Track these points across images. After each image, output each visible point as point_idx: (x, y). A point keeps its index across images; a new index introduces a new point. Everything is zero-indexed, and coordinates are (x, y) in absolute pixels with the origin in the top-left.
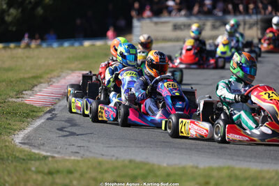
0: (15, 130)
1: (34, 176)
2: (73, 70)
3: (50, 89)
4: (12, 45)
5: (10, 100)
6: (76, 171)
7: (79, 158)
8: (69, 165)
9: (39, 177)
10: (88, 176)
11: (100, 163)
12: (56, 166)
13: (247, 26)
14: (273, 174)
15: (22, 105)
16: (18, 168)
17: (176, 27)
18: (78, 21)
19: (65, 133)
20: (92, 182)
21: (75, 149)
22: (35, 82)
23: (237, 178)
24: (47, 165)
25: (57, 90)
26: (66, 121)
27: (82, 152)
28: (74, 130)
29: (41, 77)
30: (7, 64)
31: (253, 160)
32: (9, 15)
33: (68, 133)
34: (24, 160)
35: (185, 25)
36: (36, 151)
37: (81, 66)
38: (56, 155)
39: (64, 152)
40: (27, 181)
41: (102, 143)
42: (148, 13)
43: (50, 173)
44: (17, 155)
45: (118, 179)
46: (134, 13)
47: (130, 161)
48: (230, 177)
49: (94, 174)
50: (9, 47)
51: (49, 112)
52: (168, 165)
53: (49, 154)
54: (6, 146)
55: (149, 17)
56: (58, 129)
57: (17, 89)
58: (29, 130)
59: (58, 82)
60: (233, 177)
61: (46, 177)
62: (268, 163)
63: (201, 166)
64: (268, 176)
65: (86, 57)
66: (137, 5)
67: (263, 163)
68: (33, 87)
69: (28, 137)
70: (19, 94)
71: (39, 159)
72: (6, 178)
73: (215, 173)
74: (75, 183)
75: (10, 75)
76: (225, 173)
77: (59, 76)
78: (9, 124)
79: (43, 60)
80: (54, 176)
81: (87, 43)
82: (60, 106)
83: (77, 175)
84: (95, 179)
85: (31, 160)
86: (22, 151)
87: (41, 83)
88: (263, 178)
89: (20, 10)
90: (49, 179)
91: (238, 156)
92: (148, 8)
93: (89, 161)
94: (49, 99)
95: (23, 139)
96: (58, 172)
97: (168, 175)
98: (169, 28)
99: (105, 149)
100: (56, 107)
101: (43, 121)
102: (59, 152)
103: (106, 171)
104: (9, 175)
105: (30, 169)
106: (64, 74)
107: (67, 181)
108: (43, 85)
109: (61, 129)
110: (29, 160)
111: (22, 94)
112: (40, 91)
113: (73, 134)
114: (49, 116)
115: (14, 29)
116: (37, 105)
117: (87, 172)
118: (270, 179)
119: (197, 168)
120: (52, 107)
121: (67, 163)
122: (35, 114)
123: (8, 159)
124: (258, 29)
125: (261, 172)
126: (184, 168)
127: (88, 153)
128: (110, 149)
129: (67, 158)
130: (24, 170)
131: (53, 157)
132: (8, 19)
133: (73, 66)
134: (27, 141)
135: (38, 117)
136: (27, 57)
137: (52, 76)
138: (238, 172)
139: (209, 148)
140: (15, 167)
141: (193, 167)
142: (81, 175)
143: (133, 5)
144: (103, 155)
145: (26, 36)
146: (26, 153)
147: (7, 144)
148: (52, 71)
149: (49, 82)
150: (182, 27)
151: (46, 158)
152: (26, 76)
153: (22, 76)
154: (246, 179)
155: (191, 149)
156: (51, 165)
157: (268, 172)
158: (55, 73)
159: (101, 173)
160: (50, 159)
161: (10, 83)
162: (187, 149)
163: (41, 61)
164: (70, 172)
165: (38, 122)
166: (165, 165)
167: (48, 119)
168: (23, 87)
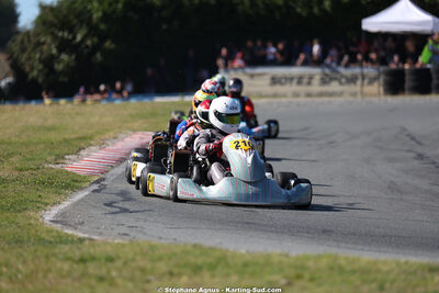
0: (47, 204)
1: (59, 265)
2: (135, 131)
3: (102, 154)
4: (62, 101)
5: (46, 166)
6: (119, 257)
7: (126, 242)
8: (110, 250)
9: (66, 266)
10: (133, 265)
11: (153, 248)
12: (92, 251)
13: (366, 81)
14: (393, 265)
15: (61, 172)
16: (39, 254)
17: (275, 81)
18: (149, 71)
19: (114, 210)
20: (138, 274)
21: (124, 230)
22: (83, 145)
23: (341, 270)
24: (79, 249)
25: (111, 155)
26: (118, 194)
27: (133, 234)
28: (127, 205)
29: (91, 138)
30: (50, 122)
31: (367, 248)
32: (59, 62)
33: (118, 210)
34: (51, 242)
35: (286, 78)
36: (69, 231)
37: (145, 125)
38: (96, 237)
39: (107, 234)
40: (49, 270)
41: (164, 223)
42: (238, 62)
43: (82, 260)
44: (43, 235)
45: (176, 270)
46: (220, 62)
47: (195, 246)
48: (331, 269)
49: (142, 263)
50: (58, 104)
51: (97, 182)
52: (247, 252)
53: (86, 236)
54: (30, 224)
55: (241, 68)
56: (105, 204)
57: (57, 152)
58: (66, 204)
59: (114, 144)
60: (336, 269)
61: (75, 266)
62: (386, 252)
63: (293, 254)
64: (385, 268)
65: (153, 114)
66: (224, 51)
67: (380, 251)
68: (80, 149)
69: (63, 214)
70: (60, 158)
71: (72, 242)
72: (20, 267)
73: (310, 264)
74: (114, 274)
75: (53, 136)
76: (324, 263)
77: (115, 138)
78: (40, 196)
79: (97, 118)
80: (88, 264)
81: (159, 100)
82: (112, 175)
83: (119, 263)
84: (143, 270)
85: (61, 242)
86: (49, 231)
87: (91, 145)
88: (378, 271)
89: (73, 57)
90: (79, 268)
91: (346, 243)
92: (239, 55)
93: (139, 245)
94: (98, 166)
95: (56, 215)
96: (93, 258)
97: (246, 265)
98: (266, 81)
99: (165, 231)
100: (108, 176)
101: (87, 193)
102: (101, 234)
103: (160, 259)
104: (25, 262)
105: (55, 255)
106: (122, 135)
107: (103, 271)
108: (93, 148)
109: (109, 205)
110: (57, 243)
111: (63, 158)
112: (88, 156)
113: (125, 211)
114: (95, 187)
115: (66, 79)
116: (82, 174)
117: (134, 260)
118: (388, 273)
119: (287, 256)
120: (102, 176)
121: (109, 248)
122: (77, 184)
123: (29, 241)
124: (379, 85)
125: (375, 263)
126: (269, 255)
127: (140, 235)
128: (171, 231)
129: (110, 241)
130: (47, 257)
131: (91, 240)
132: (59, 67)
133: (136, 125)
134: (62, 219)
135: (82, 189)
136: (77, 114)
137: (107, 137)
138: (343, 262)
139: (308, 233)
140: (35, 251)
141: (281, 255)
142: (125, 263)
143: (220, 52)
144: (161, 238)
145: (82, 90)
146: (54, 234)
147: (32, 221)
148: (107, 130)
149: (102, 145)
150: (283, 81)
151: (81, 240)
152: (73, 136)
153: (67, 136)
154: (353, 272)
155: (283, 233)
156: (86, 249)
157: (385, 263)
158: (111, 134)
159: (153, 261)
160: (87, 242)
161: (50, 145)
162: (277, 232)
163: (95, 119)
164: (110, 260)
165: (80, 195)
166: (243, 251)
167: (94, 191)
168: (66, 151)
